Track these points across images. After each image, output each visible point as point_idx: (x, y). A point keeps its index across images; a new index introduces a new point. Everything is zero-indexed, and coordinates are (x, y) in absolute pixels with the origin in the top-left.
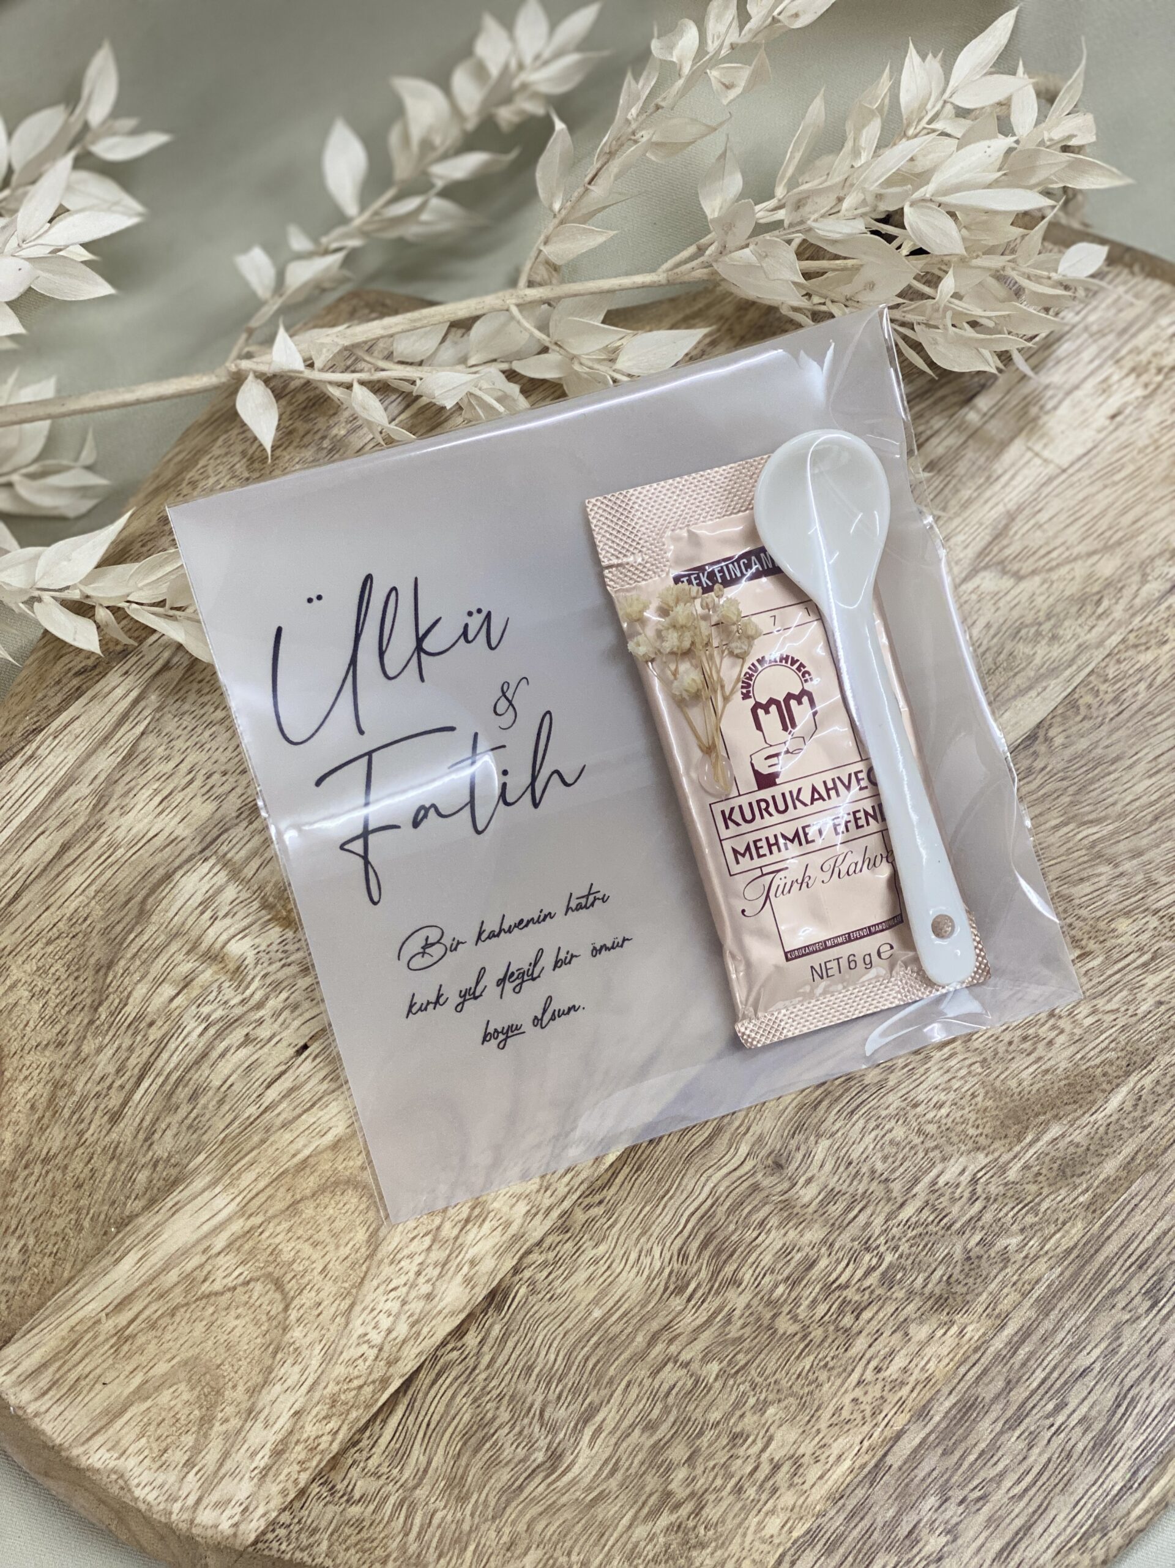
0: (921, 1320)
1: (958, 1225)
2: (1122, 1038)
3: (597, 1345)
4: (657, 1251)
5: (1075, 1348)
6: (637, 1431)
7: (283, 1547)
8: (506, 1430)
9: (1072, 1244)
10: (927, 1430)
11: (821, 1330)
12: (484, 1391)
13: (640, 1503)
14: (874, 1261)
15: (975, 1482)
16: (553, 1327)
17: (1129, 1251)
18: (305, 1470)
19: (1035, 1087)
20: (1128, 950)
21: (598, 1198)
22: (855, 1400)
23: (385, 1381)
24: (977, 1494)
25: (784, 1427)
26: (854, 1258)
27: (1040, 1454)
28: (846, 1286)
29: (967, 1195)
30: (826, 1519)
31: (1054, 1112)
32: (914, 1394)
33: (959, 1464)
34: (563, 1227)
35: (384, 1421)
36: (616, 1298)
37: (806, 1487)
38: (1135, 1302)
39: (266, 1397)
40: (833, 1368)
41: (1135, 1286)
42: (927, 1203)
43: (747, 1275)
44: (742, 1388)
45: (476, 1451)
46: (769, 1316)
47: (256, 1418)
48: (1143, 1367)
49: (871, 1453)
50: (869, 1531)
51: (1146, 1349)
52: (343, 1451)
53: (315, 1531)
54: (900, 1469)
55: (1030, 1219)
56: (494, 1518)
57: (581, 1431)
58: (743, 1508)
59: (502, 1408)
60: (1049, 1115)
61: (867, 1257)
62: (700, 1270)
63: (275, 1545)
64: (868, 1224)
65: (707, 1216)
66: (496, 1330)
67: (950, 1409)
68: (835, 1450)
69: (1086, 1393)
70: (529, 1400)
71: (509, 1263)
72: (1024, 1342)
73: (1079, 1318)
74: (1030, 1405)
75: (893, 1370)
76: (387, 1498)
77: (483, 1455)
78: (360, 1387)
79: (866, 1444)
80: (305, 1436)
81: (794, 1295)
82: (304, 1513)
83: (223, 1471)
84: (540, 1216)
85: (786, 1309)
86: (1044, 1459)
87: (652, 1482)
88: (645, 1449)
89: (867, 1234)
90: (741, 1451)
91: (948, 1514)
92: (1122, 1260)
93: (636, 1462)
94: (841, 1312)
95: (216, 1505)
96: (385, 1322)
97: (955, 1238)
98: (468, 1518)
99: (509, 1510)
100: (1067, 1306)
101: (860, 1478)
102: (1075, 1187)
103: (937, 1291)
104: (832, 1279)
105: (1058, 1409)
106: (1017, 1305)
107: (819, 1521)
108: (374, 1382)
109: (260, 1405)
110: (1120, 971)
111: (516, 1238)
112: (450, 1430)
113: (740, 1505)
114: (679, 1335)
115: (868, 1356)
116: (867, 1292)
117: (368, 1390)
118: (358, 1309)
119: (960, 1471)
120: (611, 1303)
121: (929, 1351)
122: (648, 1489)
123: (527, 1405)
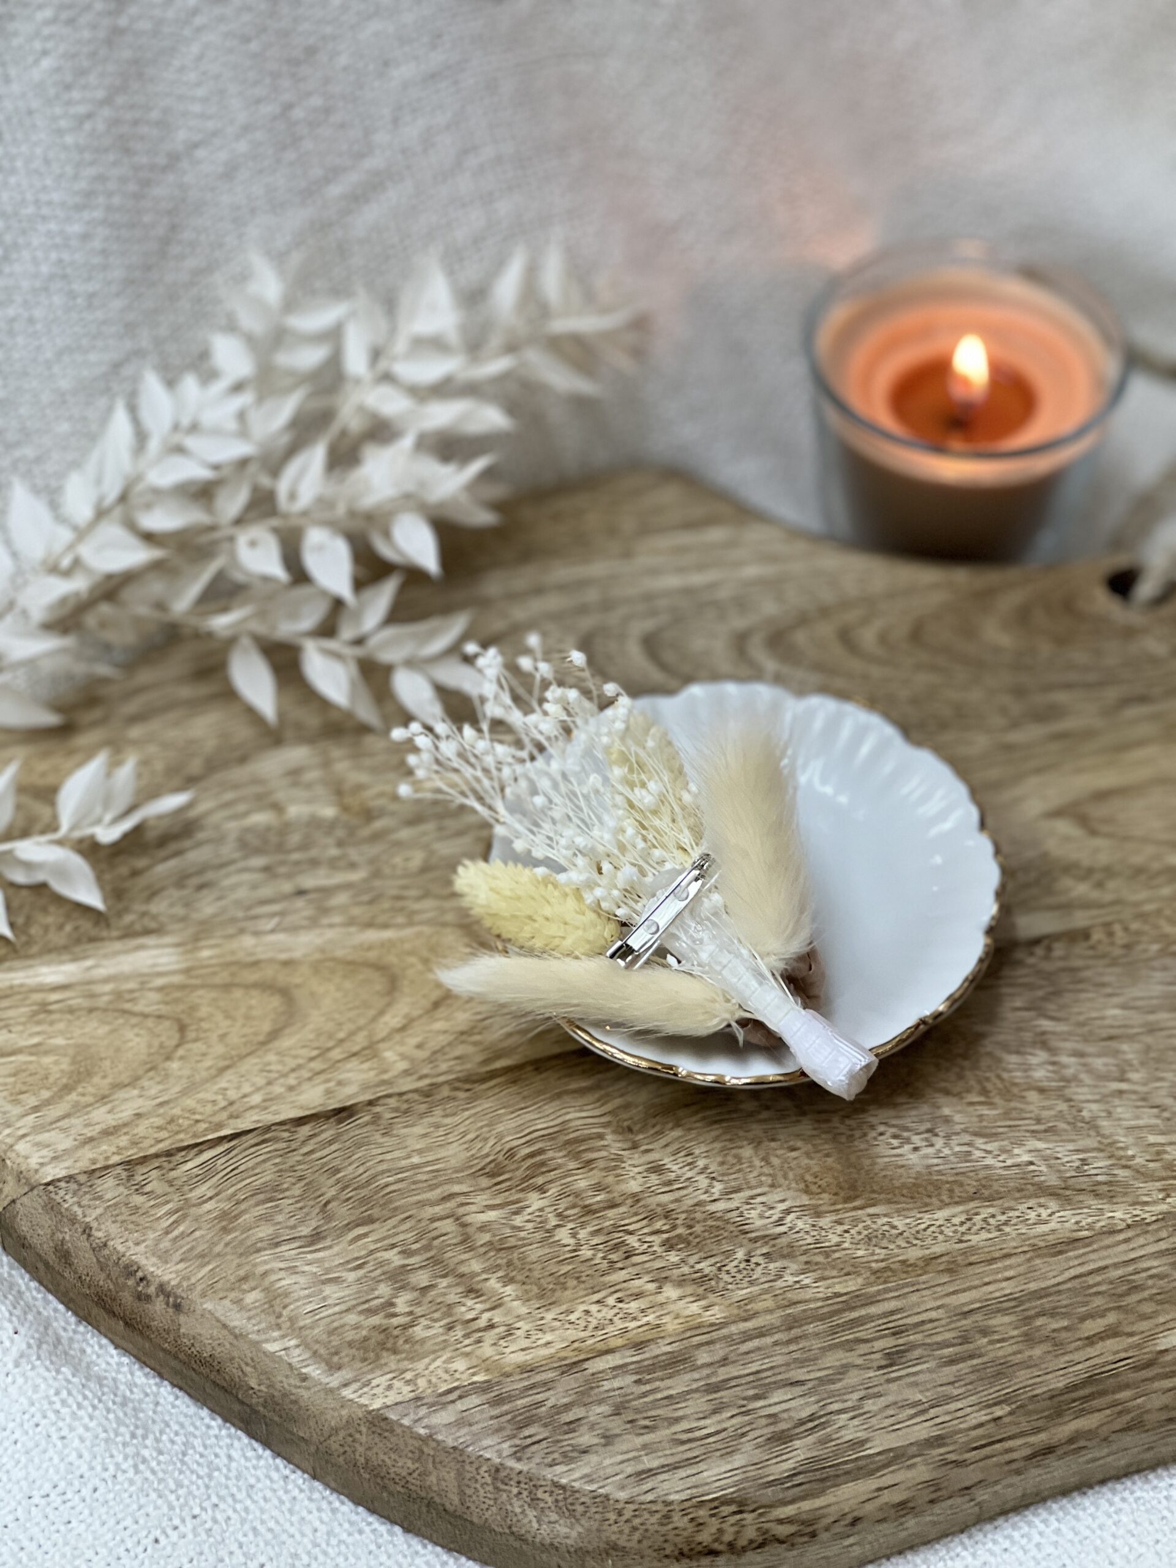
0: (681, 1282)
1: (753, 1235)
2: (982, 1174)
3: (402, 1180)
4: (491, 1142)
5: (801, 1363)
6: (396, 1250)
7: (67, 1197)
8: (290, 1201)
9: (845, 1291)
10: (635, 1359)
11: (591, 1252)
12: (292, 1169)
13: (363, 1299)
14: (665, 1228)
15: (650, 1413)
16: (375, 1152)
17: (891, 1318)
18: (118, 1154)
19: (884, 1173)
20: (1028, 1115)
21: (467, 1086)
22: (587, 1312)
23: (220, 1126)
24: (647, 1422)
25: (515, 1303)
26: (651, 1217)
27: (719, 1422)
28: (631, 1233)
29: (775, 1218)
30: (509, 1380)
31: (889, 1196)
32: (641, 1330)
33: (645, 1395)
34: (427, 1093)
35: (201, 1152)
36: (439, 1156)
37: (507, 1350)
38: (873, 1356)
39: (122, 1094)
40: (583, 1282)
41: (879, 1345)
42: (738, 1208)
43: (553, 1190)
44: (499, 1261)
45: (257, 1204)
46: (554, 1223)
47: (106, 1104)
48: (849, 1404)
49: (576, 1353)
50: (540, 1404)
51: (862, 1393)
52: (157, 1156)
53: (100, 1198)
54: (593, 1374)
55: (820, 1259)
56: (241, 1255)
57: (350, 1230)
58: (445, 1341)
59: (298, 1186)
60: (882, 1196)
61: (664, 1221)
62: (517, 1169)
63: (62, 1193)
64: (677, 1200)
65: (551, 1137)
66: (327, 1135)
67: (663, 1354)
68: (548, 1337)
69: (790, 1397)
70: (324, 1190)
71: (368, 1097)
72: (757, 1337)
73: (816, 1344)
74: (733, 1383)
75: (633, 1306)
76: (167, 1202)
77: (261, 1210)
78: (197, 1121)
79: (576, 1345)
80: (135, 1132)
81: (582, 1220)
82: (99, 1182)
83: (59, 1124)
84: (415, 1077)
85: (571, 1225)
86: (719, 1427)
87: (384, 1290)
88: (393, 1265)
89: (672, 1206)
90: (470, 1303)
91: (611, 1425)
92: (880, 1322)
93: (379, 1272)
94: (616, 1247)
95: (37, 1144)
96: (247, 1088)
97: (745, 1242)
98: (223, 1244)
99: (255, 1255)
100: (811, 1331)
101: (555, 1365)
102: (873, 1254)
103: (707, 1271)
104: (623, 1223)
105: (757, 1397)
106: (769, 1311)
107: (501, 1378)
108: (210, 1123)
109: (115, 1097)
110: (1010, 1126)
111: (384, 1082)
112: (248, 1181)
113: (444, 1338)
114: (472, 1203)
115: (617, 1287)
116: (646, 1245)
117: (204, 1126)
118: (230, 1071)
119: (645, 1400)
120: (430, 1159)
121: (671, 1307)
122: (377, 1293)
123: (319, 1193)
